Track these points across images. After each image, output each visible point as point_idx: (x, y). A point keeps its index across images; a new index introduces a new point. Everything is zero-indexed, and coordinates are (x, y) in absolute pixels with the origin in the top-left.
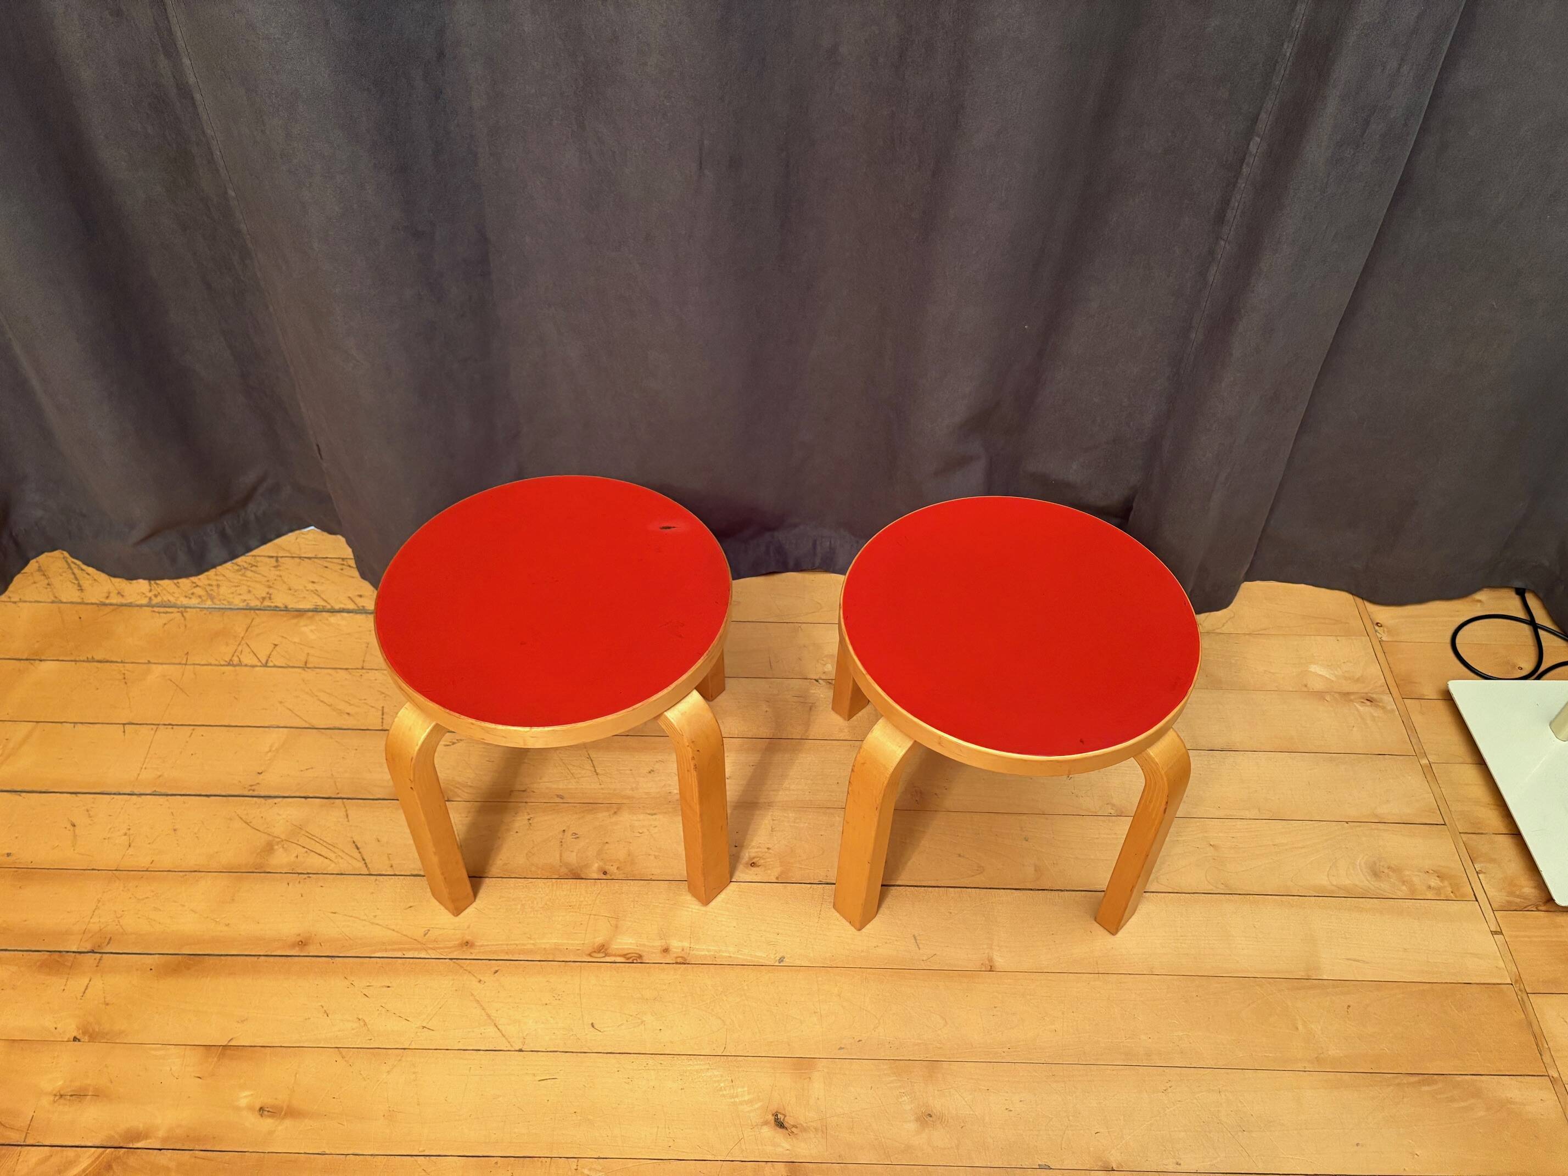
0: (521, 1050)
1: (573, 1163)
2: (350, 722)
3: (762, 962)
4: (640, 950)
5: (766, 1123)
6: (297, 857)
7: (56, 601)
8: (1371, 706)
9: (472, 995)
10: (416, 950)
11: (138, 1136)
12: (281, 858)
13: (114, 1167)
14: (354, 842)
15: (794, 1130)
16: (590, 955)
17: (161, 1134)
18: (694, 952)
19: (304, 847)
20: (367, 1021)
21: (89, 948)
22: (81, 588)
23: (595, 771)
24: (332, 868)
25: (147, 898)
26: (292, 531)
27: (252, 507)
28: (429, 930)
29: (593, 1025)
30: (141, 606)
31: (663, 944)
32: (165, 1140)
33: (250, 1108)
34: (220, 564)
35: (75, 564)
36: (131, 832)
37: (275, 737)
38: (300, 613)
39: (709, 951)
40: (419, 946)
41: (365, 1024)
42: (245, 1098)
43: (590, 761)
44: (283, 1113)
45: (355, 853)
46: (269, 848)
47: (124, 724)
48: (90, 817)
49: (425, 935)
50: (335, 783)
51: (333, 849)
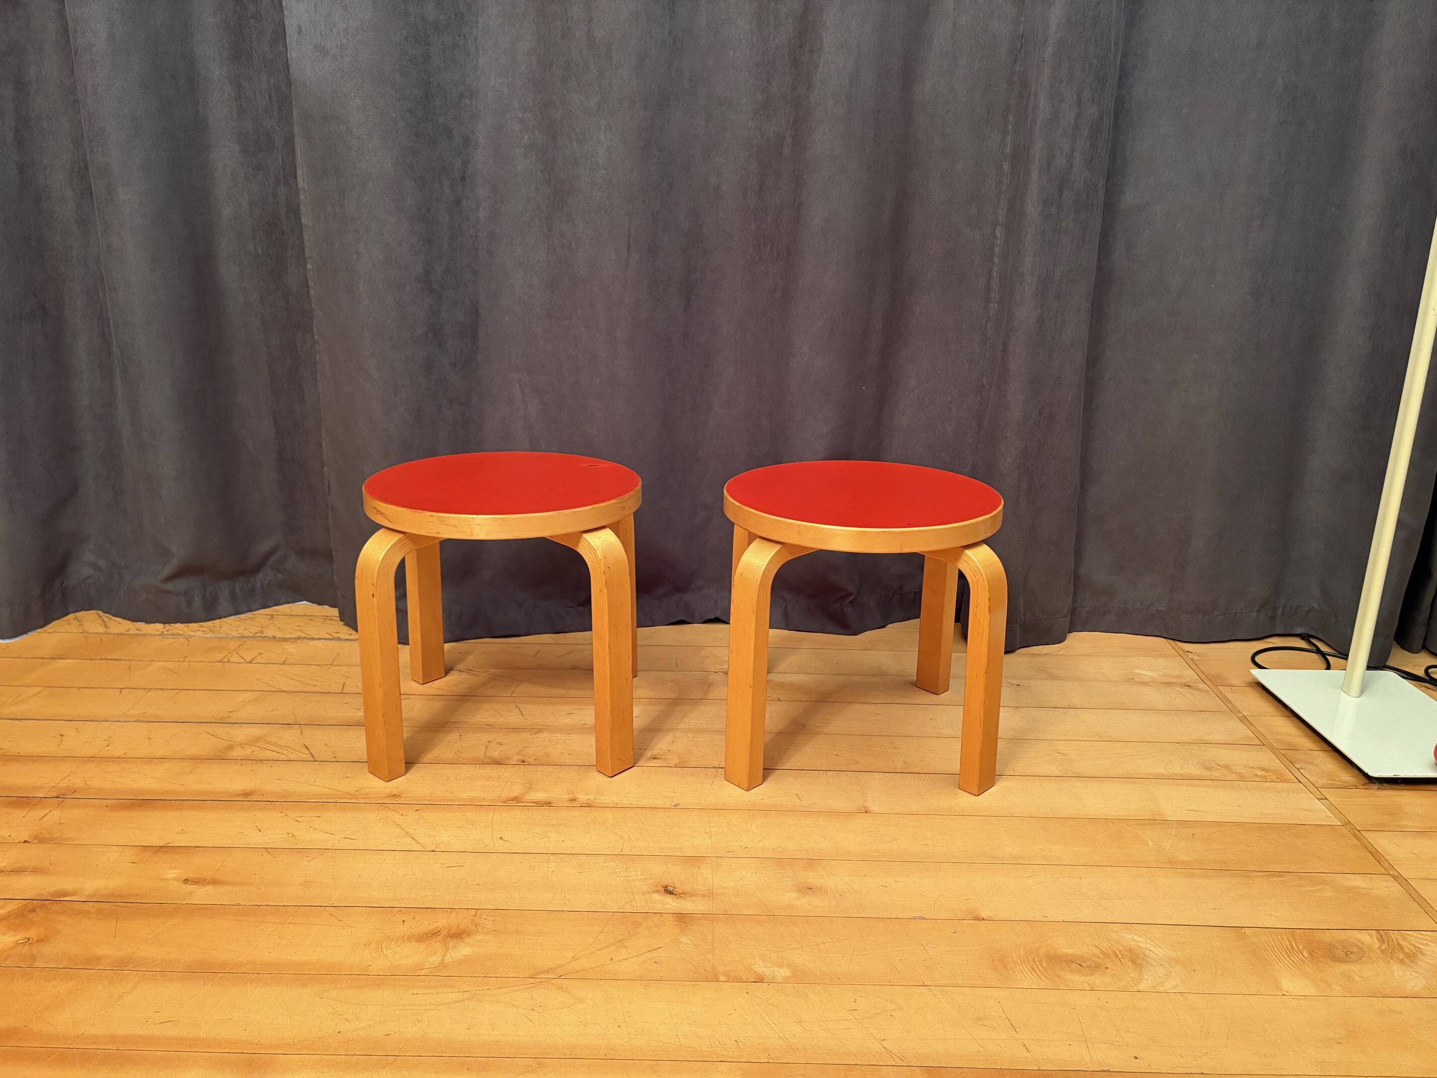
0: (433, 851)
1: (473, 912)
2: (315, 689)
3: (658, 806)
4: (549, 800)
5: (657, 891)
6: (253, 752)
7: (84, 632)
8: (1189, 689)
9: (394, 822)
10: (347, 798)
11: (66, 894)
12: (238, 752)
13: (38, 910)
14: (305, 745)
15: (682, 895)
16: (504, 802)
17: (87, 893)
18: (599, 801)
19: (260, 747)
20: (295, 834)
21: (55, 795)
22: (106, 627)
23: (522, 713)
24: (282, 757)
25: (115, 771)
26: (288, 603)
27: (260, 576)
28: (361, 789)
29: (501, 838)
30: (154, 635)
31: (571, 797)
32: (89, 896)
33: (175, 879)
34: (225, 617)
35: (105, 616)
36: (110, 739)
37: (247, 696)
38: (285, 640)
39: (611, 800)
40: (351, 797)
41: (293, 836)
42: (171, 874)
43: (518, 709)
44: (206, 882)
45: (306, 751)
46: (231, 748)
47: (121, 689)
48: (78, 731)
49: (357, 791)
50: (295, 717)
51: (286, 748)
